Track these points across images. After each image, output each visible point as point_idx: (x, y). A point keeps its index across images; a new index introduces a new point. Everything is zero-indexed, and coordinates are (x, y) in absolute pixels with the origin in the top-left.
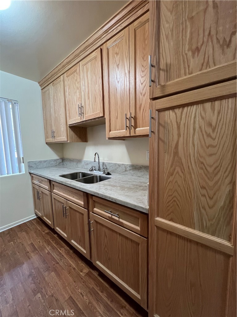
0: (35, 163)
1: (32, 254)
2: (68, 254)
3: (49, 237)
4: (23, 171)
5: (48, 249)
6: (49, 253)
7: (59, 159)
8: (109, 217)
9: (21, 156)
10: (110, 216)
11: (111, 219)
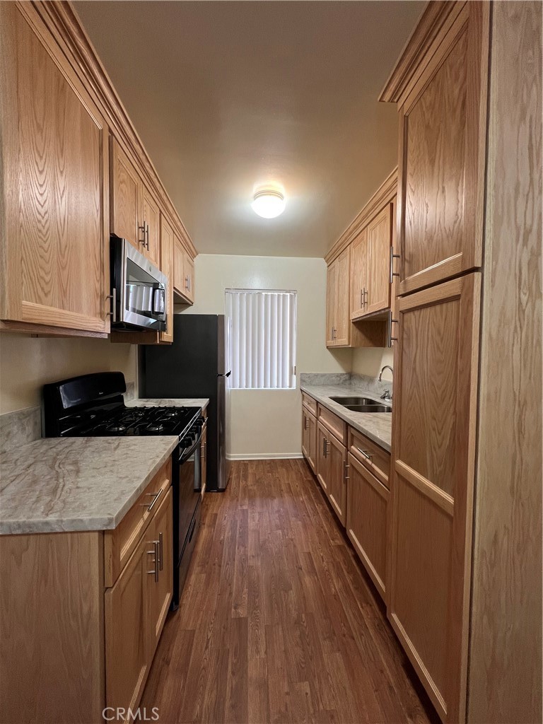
0: (309, 376)
1: (285, 495)
2: (325, 514)
3: (310, 485)
4: (294, 387)
5: (303, 498)
6: (303, 502)
7: (344, 374)
8: (363, 459)
9: (294, 365)
10: (365, 457)
11: (364, 463)
